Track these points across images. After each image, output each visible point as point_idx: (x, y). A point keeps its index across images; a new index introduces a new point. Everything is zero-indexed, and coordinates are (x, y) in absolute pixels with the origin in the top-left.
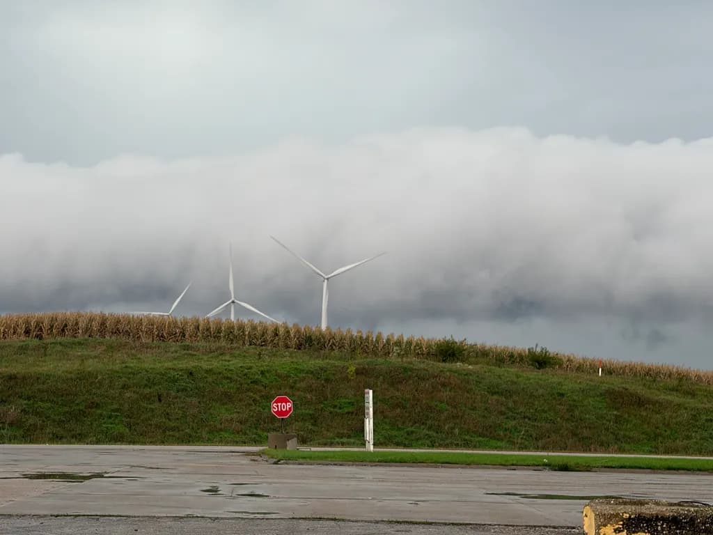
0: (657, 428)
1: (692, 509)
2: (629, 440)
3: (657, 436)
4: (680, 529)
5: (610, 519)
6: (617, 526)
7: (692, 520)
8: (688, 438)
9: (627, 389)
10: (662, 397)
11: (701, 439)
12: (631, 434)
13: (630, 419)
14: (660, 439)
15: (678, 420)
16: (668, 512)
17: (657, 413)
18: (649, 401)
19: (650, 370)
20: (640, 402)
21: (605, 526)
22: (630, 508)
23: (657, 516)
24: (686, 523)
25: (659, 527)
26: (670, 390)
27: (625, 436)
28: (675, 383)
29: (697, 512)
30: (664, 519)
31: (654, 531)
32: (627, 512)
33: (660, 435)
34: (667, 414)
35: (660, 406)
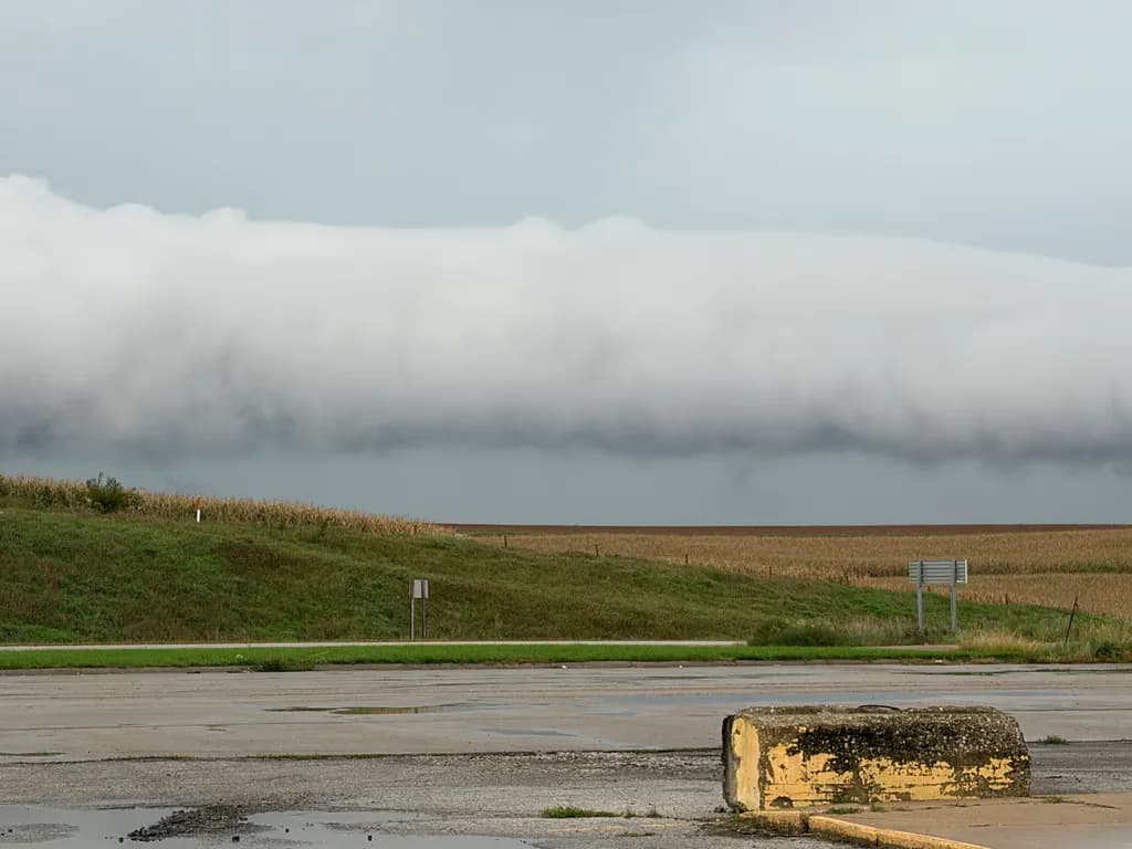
0: (301, 600)
1: (886, 716)
2: (263, 620)
3: (302, 612)
4: (873, 746)
5: (781, 735)
6: (791, 745)
7: (889, 732)
8: (348, 613)
9: (250, 542)
10: (303, 552)
11: (368, 615)
12: (264, 611)
13: (261, 587)
14: (308, 617)
15: (332, 587)
16: (857, 721)
17: (301, 577)
18: (285, 560)
19: (262, 511)
20: (273, 562)
21: (775, 745)
22: (806, 718)
23: (843, 729)
24: (881, 736)
25: (846, 745)
26: (309, 542)
27: (254, 615)
28: (316, 529)
29: (893, 719)
30: (853, 732)
31: (839, 750)
32: (803, 724)
33: (307, 611)
34: (315, 578)
35: (303, 567)
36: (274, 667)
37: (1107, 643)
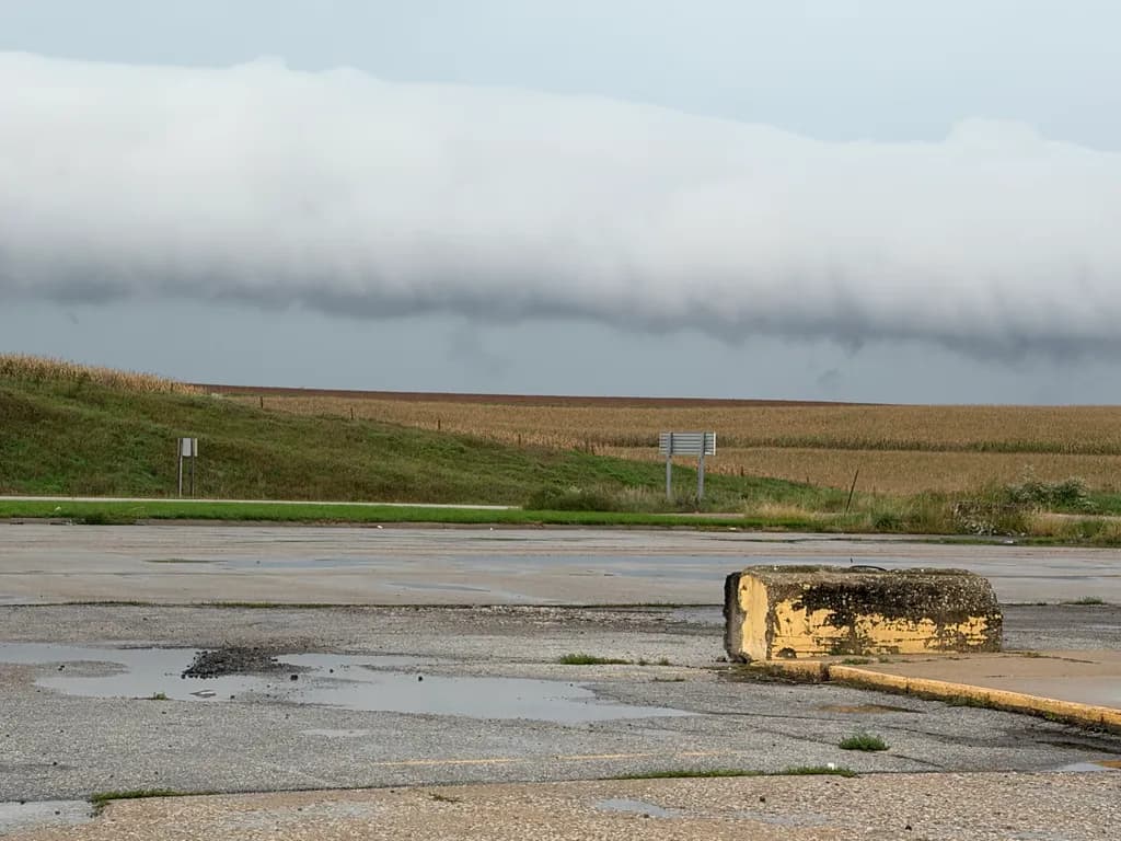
0: (64, 455)
1: (878, 576)
2: (27, 475)
3: (65, 467)
4: (868, 603)
5: (787, 592)
6: (796, 601)
7: (882, 590)
8: (110, 469)
9: (10, 395)
10: (63, 407)
11: (131, 472)
12: (27, 465)
13: (21, 441)
14: (71, 473)
15: (94, 442)
16: (853, 580)
17: (62, 431)
18: (47, 415)
19: (10, 363)
20: (34, 416)
21: (782, 601)
22: (809, 577)
23: (842, 587)
24: (874, 594)
25: (844, 602)
26: (66, 396)
27: (17, 468)
28: (72, 385)
29: (884, 579)
30: (851, 590)
31: (838, 607)
32: (807, 582)
33: (69, 466)
34: (77, 433)
35: (63, 422)
36: (95, 520)
37: (887, 514)
